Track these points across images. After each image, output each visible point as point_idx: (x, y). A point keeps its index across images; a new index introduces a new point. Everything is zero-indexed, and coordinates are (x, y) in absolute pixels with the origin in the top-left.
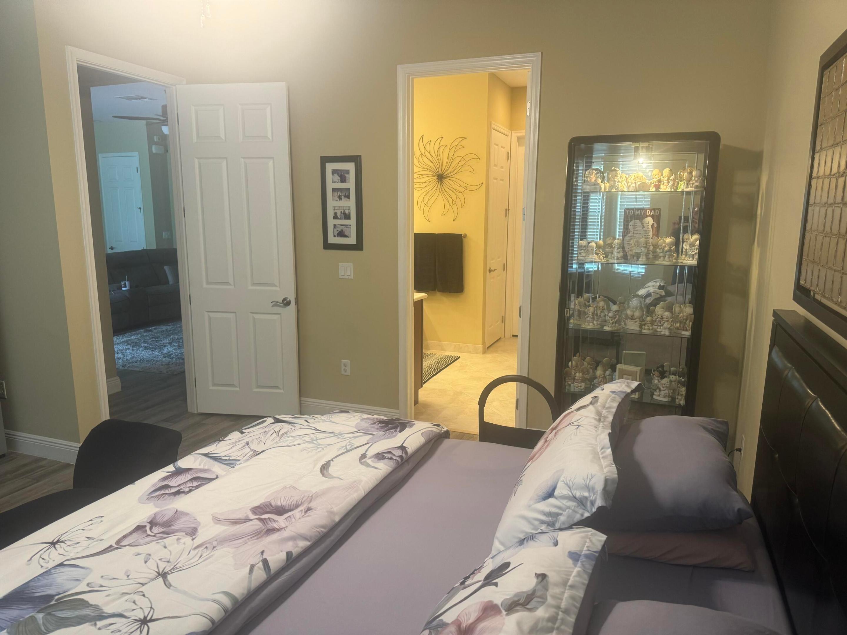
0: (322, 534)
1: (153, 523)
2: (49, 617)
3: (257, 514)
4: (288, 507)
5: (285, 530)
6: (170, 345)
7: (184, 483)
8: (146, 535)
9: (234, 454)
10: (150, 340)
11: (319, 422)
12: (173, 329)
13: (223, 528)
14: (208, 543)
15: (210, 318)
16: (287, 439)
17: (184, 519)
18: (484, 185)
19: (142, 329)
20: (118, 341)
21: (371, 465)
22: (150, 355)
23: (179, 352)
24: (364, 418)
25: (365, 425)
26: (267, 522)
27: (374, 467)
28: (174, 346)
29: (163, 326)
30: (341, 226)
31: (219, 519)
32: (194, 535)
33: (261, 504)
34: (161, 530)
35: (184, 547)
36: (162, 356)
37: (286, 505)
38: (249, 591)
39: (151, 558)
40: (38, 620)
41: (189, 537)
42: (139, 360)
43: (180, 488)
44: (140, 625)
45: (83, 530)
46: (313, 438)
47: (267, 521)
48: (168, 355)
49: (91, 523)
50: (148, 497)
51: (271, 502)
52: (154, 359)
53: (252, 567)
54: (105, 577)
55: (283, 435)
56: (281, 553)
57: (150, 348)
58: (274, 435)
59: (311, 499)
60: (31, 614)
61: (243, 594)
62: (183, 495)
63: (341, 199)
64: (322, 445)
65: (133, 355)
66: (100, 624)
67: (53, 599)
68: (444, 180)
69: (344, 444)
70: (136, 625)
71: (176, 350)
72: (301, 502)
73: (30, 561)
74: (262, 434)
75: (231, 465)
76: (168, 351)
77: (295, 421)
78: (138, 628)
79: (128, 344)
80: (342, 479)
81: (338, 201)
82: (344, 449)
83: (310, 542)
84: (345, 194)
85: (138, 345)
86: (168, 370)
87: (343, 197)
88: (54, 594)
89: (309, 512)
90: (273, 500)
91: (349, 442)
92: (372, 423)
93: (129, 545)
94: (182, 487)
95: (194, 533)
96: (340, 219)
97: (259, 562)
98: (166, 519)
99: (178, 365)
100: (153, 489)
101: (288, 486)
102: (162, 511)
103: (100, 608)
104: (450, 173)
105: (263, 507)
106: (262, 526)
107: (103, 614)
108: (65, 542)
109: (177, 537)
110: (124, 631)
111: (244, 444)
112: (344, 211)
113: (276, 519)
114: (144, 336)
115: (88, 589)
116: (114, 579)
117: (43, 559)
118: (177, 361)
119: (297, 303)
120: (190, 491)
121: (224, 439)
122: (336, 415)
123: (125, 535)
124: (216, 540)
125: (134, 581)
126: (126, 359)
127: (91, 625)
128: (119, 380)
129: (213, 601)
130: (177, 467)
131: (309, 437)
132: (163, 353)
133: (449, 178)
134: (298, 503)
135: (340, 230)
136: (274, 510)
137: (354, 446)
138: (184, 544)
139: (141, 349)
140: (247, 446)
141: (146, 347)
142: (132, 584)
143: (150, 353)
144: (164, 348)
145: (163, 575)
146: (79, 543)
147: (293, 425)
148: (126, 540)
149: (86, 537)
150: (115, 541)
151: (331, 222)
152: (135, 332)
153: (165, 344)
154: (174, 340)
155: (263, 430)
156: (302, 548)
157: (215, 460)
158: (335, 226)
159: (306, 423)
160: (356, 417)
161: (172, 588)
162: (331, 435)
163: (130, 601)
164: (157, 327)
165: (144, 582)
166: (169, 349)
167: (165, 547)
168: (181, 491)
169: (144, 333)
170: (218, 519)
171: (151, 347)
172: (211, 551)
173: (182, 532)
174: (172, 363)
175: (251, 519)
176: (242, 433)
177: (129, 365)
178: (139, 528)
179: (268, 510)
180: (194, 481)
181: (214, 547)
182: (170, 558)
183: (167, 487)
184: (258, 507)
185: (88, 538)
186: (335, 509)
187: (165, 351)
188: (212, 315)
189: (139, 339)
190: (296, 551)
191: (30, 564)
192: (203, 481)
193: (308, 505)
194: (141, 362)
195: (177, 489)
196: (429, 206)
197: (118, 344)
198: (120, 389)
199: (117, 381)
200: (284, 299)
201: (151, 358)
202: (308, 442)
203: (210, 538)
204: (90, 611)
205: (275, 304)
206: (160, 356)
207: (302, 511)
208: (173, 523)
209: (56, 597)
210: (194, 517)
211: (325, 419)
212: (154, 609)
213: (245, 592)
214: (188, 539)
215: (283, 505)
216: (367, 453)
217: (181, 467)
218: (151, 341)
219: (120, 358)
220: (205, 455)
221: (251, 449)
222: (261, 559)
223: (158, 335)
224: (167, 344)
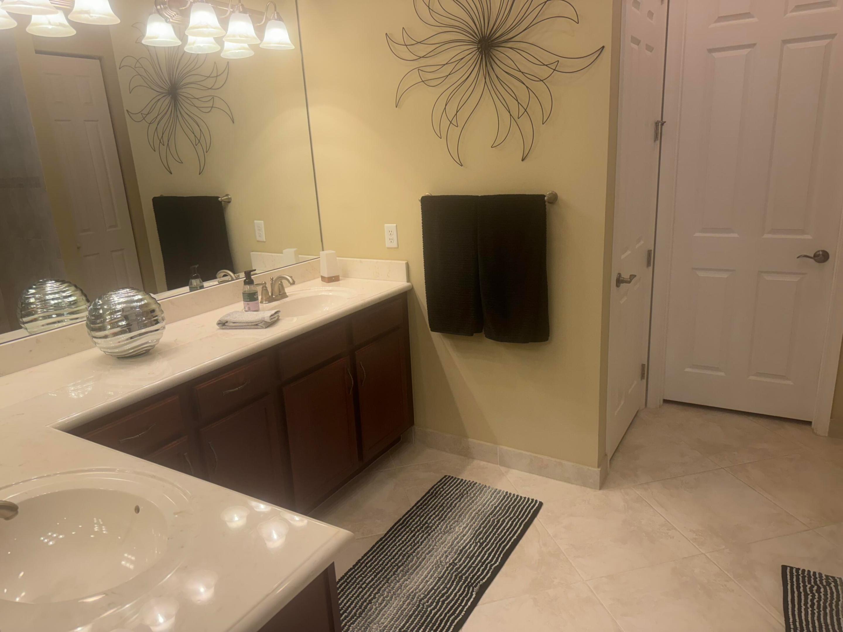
18: (607, 54)
68: (495, 52)
104: (512, 30)
133: (509, 45)
196: (461, 125)
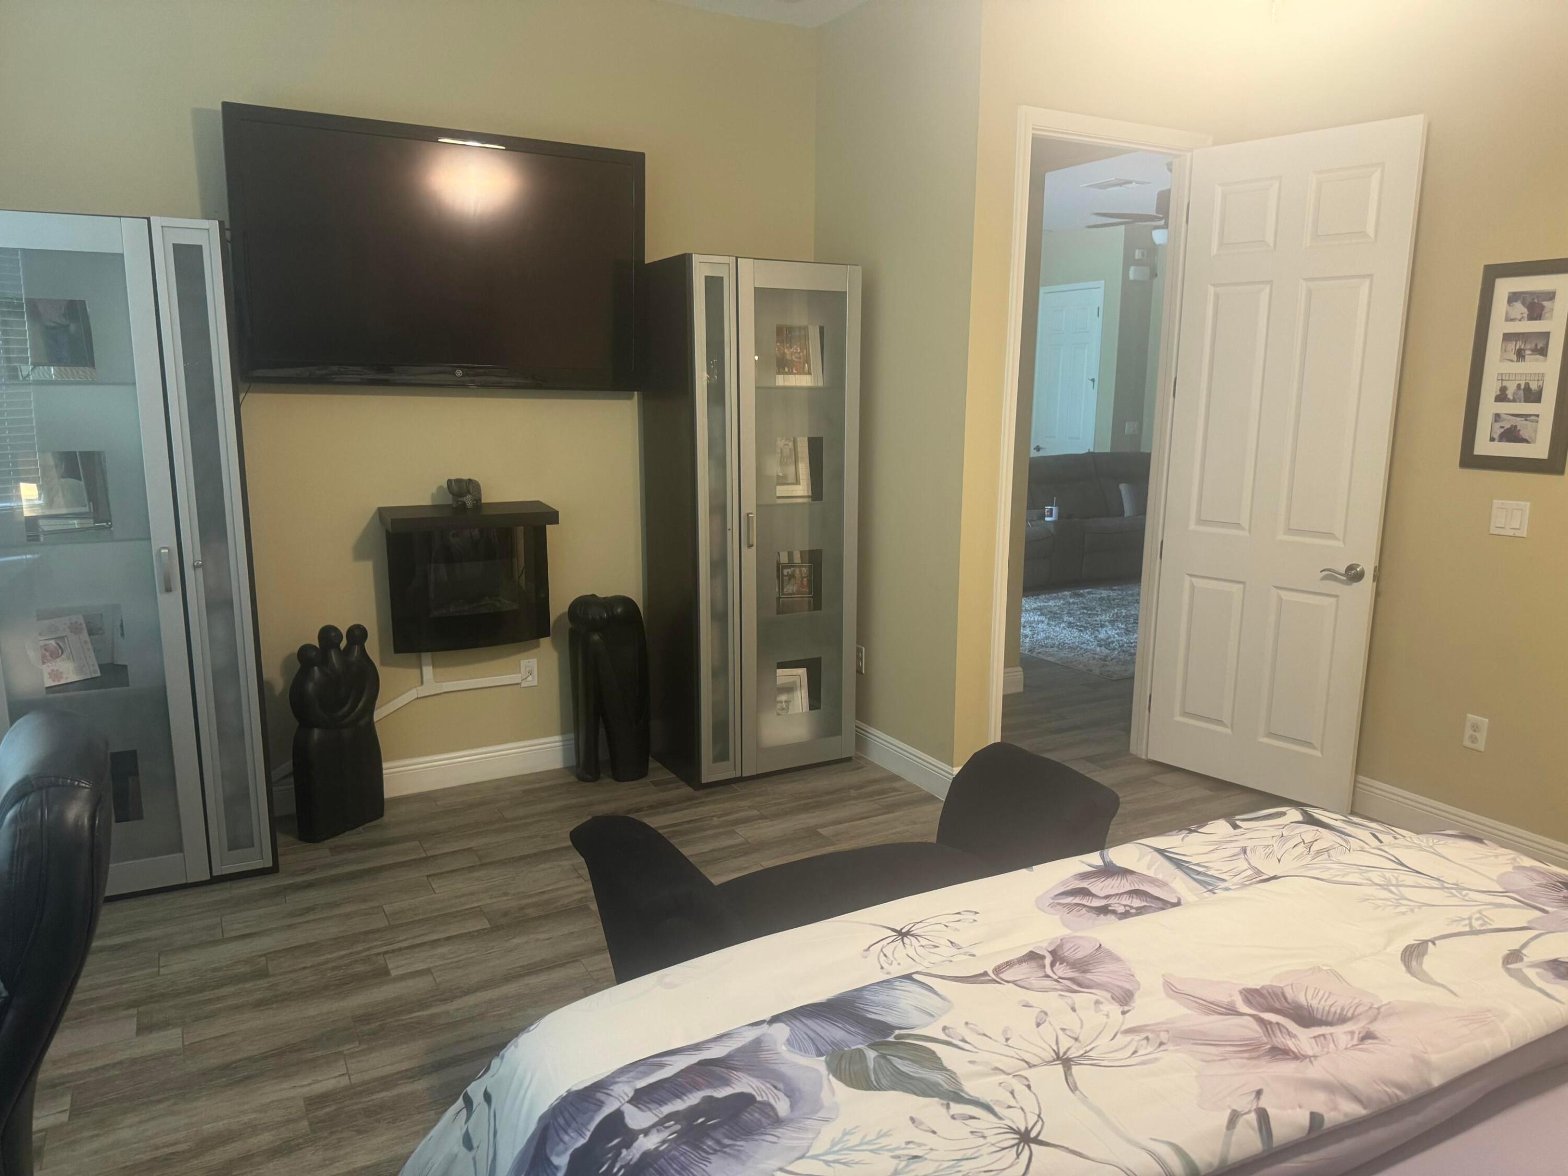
0: (1395, 1101)
1: (1057, 956)
2: (882, 1061)
3: (1254, 1007)
4: (1322, 1016)
5: (1311, 1062)
6: (1112, 626)
7: (1117, 894)
8: (1043, 974)
9: (1217, 865)
10: (1079, 612)
11: (1407, 847)
12: (1120, 597)
13: (1183, 1011)
14: (1153, 1031)
15: (1193, 587)
16: (1329, 865)
17: (1112, 967)
19: (1068, 591)
20: (1027, 606)
21: (1535, 985)
22: (1074, 637)
23: (1125, 640)
24: (1523, 864)
25: (1524, 883)
26: (1273, 1031)
27: (1541, 990)
28: (1118, 627)
29: (1104, 590)
30: (1514, 418)
31: (1176, 988)
32: (1126, 1005)
33: (1263, 987)
34: (1070, 974)
35: (1107, 1023)
36: (1096, 643)
37: (1318, 1008)
38: (1223, 1161)
39: (1047, 1020)
40: (868, 1060)
41: (1117, 1004)
42: (1057, 643)
43: (1108, 903)
44: (1017, 1141)
45: (947, 926)
46: (1389, 880)
47: (1274, 1028)
48: (1106, 643)
49: (958, 917)
50: (1052, 901)
51: (1284, 988)
52: (1082, 646)
53: (1234, 1117)
54: (971, 1026)
55: (1319, 852)
56: (1298, 1109)
57: (1077, 626)
58: (1301, 848)
59: (1377, 1014)
60: (860, 1046)
61: (1210, 1165)
62: (1111, 917)
63: (1524, 357)
64: (1410, 900)
65: (1048, 634)
66: (956, 1108)
67: (892, 1034)
69: (1465, 913)
70: (1011, 1139)
71: (1122, 637)
72: (1353, 1014)
73: (868, 952)
74: (1275, 838)
75: (1207, 886)
76: (1107, 635)
77: (1349, 829)
78: (1012, 1146)
79: (1042, 614)
80: (1455, 994)
81: (1512, 361)
82: (1465, 925)
83: (1365, 1108)
84: (1536, 345)
85: (1058, 618)
86: (1103, 669)
87: (1528, 352)
88: (895, 1025)
89: (1370, 1041)
90: (1290, 987)
91: (1480, 912)
92: (1544, 882)
93: (1014, 982)
94: (1111, 901)
95: (1126, 1000)
96: (1514, 401)
97: (1249, 1112)
98: (1079, 955)
99: (1121, 663)
100: (1062, 890)
101: (1325, 968)
102: (1075, 937)
103: (958, 1080)
105: (1268, 995)
106: (1262, 1034)
107: (963, 1094)
108: (919, 938)
109: (1097, 997)
110: (992, 1139)
111: (1237, 850)
112: (1527, 385)
113: (1294, 1032)
114: (1069, 603)
115: (943, 1037)
116: (985, 1035)
117: (885, 955)
118: (1120, 657)
119: (1377, 578)
120: (1126, 915)
121: (1199, 831)
122: (1451, 841)
123: (1010, 961)
124: (1167, 1031)
125: (1015, 1052)
126: (1035, 639)
127: (942, 1105)
128: (1022, 673)
129: (1152, 1153)
130: (1107, 860)
131: (1380, 874)
132: (1098, 639)
134: (1345, 1013)
135: (1508, 426)
136: (1291, 1012)
137: (1490, 924)
138: (1107, 1016)
139: (1063, 625)
140: (1242, 856)
141: (1070, 623)
142: (1012, 1057)
143: (1076, 634)
144: (1100, 629)
145: (1066, 1062)
146: (938, 947)
147: (1343, 836)
148: (1010, 970)
149: (948, 940)
150: (993, 967)
151: (1488, 407)
152: (1056, 595)
153: (1102, 623)
154: (1118, 617)
155: (1279, 833)
156: (1346, 1115)
157: (1178, 868)
158: (1497, 417)
159: (1377, 843)
160: (1500, 858)
161: (1077, 1092)
162: (1435, 884)
163: (1004, 1088)
164: (1093, 591)
165: (1031, 1062)
166: (1109, 632)
167: (1074, 1010)
168: (1109, 908)
169: (1070, 598)
170: (1176, 990)
171: (1078, 624)
172: (1155, 1050)
173: (1106, 990)
174: (1112, 659)
175: (1239, 1012)
176: (1235, 827)
177: (1039, 651)
178: (1033, 957)
179: (1277, 1005)
180: (1135, 896)
181: (1161, 1044)
182: (1079, 1034)
183: (1085, 892)
184: (1256, 991)
185: (951, 943)
186: (1434, 1058)
187: (1102, 635)
188: (1198, 582)
189: (1060, 608)
190: (1332, 1117)
191: (866, 957)
192: (1152, 903)
193: (1366, 1024)
194: (1059, 648)
195: (1102, 903)
197: (1027, 611)
198: (1021, 689)
199: (1019, 673)
200: (1350, 568)
201: (1077, 644)
202: (1377, 884)
203: (1153, 1022)
204: (943, 1078)
205: (1330, 575)
206: (1091, 642)
207: (1352, 1033)
208: (1090, 967)
209: (897, 1032)
210: (1130, 970)
211: (1423, 844)
212: (1043, 1121)
213: (1216, 1162)
214: (1115, 1009)
215: (1311, 1006)
216: (1524, 951)
217: (1114, 862)
218: (1080, 614)
219: (1026, 636)
220: (1161, 852)
221: (1249, 864)
222: (1254, 1107)
223: (1094, 604)
224: (1107, 623)
